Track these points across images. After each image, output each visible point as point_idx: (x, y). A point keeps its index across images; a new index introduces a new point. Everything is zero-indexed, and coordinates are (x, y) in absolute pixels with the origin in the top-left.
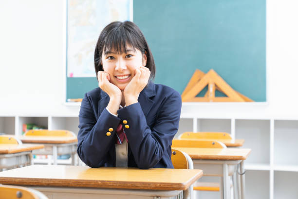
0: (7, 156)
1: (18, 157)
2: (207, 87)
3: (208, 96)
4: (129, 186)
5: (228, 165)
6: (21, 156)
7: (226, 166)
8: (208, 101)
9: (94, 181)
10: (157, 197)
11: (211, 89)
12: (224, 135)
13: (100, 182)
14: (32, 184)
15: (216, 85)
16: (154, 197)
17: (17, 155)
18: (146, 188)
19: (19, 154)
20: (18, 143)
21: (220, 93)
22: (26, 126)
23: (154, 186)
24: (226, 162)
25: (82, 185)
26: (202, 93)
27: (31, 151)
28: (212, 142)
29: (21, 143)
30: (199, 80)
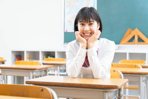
0: (36, 71)
1: (41, 71)
2: (134, 37)
3: (134, 42)
4: (92, 86)
5: (142, 76)
6: (42, 71)
7: (141, 77)
8: (134, 44)
9: (76, 84)
10: (106, 92)
11: (136, 38)
12: (142, 61)
13: (79, 85)
14: (47, 85)
15: (138, 36)
16: (104, 92)
17: (40, 70)
18: (100, 88)
19: (41, 70)
20: (41, 65)
21: (140, 40)
22: (45, 56)
23: (104, 87)
24: (141, 75)
25: (70, 86)
26: (132, 40)
27: (47, 69)
28: (134, 65)
29: (42, 64)
30: (130, 33)
